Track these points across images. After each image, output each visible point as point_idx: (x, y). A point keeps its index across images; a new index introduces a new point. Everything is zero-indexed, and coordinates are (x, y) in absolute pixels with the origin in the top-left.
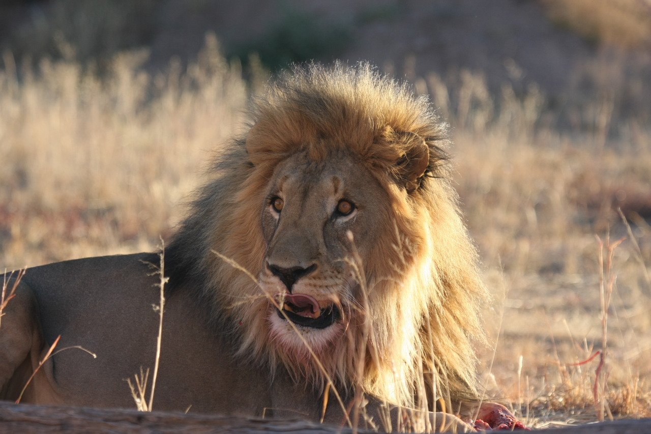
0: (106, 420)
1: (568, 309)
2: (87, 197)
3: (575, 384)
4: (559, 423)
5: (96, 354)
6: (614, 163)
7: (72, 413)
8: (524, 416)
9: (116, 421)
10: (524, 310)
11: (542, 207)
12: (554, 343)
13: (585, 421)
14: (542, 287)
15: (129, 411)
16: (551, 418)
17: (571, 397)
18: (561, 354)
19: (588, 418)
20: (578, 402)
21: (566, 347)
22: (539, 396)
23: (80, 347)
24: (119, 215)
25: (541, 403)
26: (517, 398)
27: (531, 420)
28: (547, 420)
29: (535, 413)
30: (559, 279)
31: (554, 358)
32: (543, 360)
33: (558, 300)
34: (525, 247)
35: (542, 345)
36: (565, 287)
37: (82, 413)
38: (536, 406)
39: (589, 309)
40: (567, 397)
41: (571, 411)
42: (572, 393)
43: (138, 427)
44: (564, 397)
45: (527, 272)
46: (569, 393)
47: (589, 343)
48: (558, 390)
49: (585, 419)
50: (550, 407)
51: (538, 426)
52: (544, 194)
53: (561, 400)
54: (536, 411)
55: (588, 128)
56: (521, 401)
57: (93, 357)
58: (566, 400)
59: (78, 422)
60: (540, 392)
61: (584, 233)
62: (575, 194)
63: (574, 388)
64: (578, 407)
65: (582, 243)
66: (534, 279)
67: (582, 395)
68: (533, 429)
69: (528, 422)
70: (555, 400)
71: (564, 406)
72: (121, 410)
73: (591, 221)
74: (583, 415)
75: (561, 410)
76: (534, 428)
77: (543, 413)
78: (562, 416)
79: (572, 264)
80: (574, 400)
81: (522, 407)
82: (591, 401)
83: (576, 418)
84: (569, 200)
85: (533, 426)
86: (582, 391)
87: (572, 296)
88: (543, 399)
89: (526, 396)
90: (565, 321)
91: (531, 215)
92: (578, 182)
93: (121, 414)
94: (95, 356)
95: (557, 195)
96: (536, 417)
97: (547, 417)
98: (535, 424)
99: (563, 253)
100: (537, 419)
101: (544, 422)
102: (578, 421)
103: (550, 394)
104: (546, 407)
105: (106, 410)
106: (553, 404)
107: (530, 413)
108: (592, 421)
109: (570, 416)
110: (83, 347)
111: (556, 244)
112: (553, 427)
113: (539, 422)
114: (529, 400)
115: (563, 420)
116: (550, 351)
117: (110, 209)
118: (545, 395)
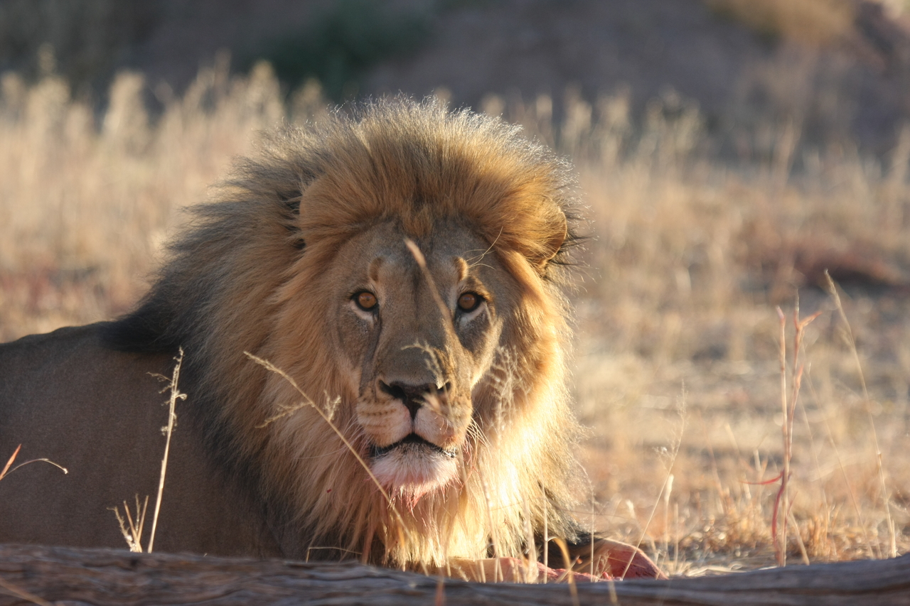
0: (87, 565)
1: (733, 410)
2: (60, 252)
3: (742, 514)
4: (720, 570)
5: (68, 470)
6: (797, 206)
7: (38, 554)
8: (672, 559)
9: (101, 566)
10: (671, 412)
11: (698, 268)
12: (713, 458)
13: (756, 566)
14: (697, 380)
15: (118, 552)
16: (708, 562)
17: (736, 532)
18: (722, 473)
19: (760, 563)
20: (746, 539)
21: (729, 463)
22: (693, 531)
23: (46, 460)
24: (104, 279)
25: (694, 541)
26: (662, 534)
27: (681, 565)
28: (703, 565)
29: (686, 554)
30: (720, 368)
31: (713, 480)
32: (699, 481)
33: (720, 397)
34: (674, 324)
35: (697, 461)
36: (727, 379)
37: (53, 554)
38: (687, 546)
39: (762, 410)
40: (731, 532)
41: (735, 552)
42: (738, 527)
43: (131, 574)
44: (727, 533)
45: (676, 358)
46: (734, 527)
47: (761, 458)
48: (719, 522)
49: (755, 564)
50: (708, 547)
51: (691, 574)
52: (701, 248)
53: (722, 537)
54: (687, 552)
55: (762, 158)
56: (667, 539)
57: (63, 472)
58: (730, 537)
59: (47, 568)
60: (692, 526)
61: (756, 303)
62: (743, 249)
63: (740, 521)
64: (746, 547)
65: (752, 318)
66: (684, 369)
67: (752, 529)
68: (684, 578)
69: (677, 568)
70: (713, 538)
71: (726, 546)
72: (108, 550)
73: (766, 287)
74: (754, 558)
75: (723, 551)
76: (685, 576)
77: (698, 554)
78: (723, 559)
79: (738, 345)
80: (741, 537)
81: (669, 547)
82: (764, 538)
83: (743, 561)
84: (736, 259)
85: (683, 574)
86: (752, 525)
87: (739, 392)
88: (698, 536)
89: (674, 532)
90: (728, 427)
91: (683, 279)
92: (748, 233)
93: (108, 556)
94: (66, 471)
95: (719, 252)
96: (687, 560)
97: (703, 561)
98: (686, 571)
99: (726, 332)
100: (689, 564)
101: (699, 568)
102: (746, 566)
103: (707, 529)
104: (702, 546)
105: (87, 550)
106: (711, 543)
107: (679, 555)
108: (765, 567)
109: (735, 558)
110: (51, 460)
111: (716, 318)
112: (711, 574)
113: (692, 567)
114: (678, 536)
115: (725, 564)
116: (707, 469)
117: (92, 270)
118: (701, 530)
